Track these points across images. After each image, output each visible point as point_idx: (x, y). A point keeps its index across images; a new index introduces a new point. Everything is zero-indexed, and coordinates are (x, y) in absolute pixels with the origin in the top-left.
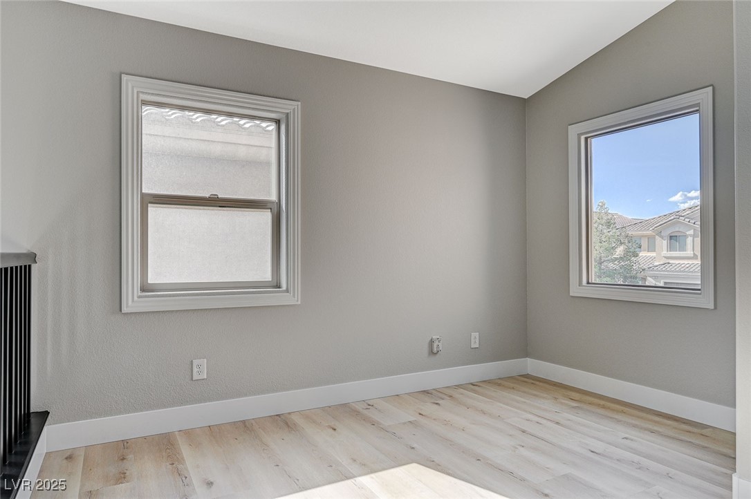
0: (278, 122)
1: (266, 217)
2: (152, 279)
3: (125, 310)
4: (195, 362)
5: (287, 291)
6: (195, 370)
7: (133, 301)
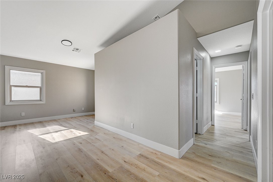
0: (41, 73)
1: (39, 89)
2: (12, 99)
3: (6, 104)
4: (22, 113)
5: (42, 101)
6: (22, 114)
7: (8, 103)
